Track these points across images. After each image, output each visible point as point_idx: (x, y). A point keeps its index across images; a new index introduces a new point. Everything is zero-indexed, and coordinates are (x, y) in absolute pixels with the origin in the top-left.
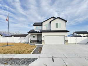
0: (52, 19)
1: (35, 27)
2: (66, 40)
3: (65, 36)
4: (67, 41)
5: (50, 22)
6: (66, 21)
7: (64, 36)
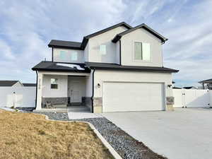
0: (121, 30)
1: (57, 52)
2: (168, 99)
3: (166, 84)
4: (170, 101)
7: (163, 83)
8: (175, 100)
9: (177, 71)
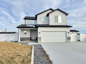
1: (27, 21)
2: (68, 37)
5: (48, 15)
6: (67, 14)
7: (66, 32)
8: (71, 38)
9: (72, 27)
